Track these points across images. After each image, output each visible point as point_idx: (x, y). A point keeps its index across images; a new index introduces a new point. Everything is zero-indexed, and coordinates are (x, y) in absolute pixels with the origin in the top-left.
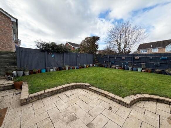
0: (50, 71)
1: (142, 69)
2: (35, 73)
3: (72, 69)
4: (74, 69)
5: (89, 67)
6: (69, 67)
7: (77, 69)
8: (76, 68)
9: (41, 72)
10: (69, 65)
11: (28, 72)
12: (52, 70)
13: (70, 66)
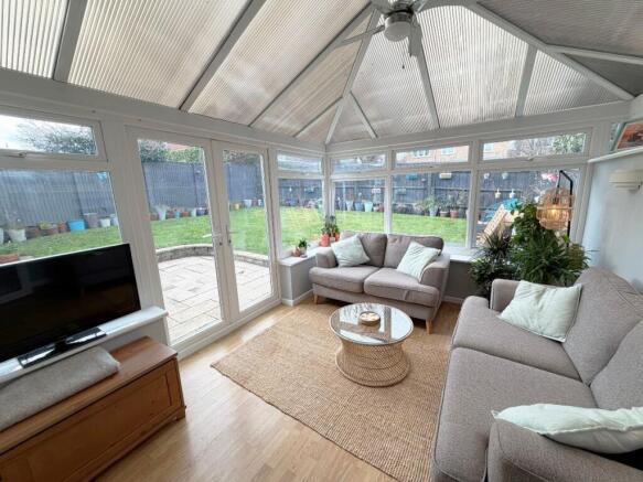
0: (100, 225)
1: (374, 205)
2: (47, 233)
3: (182, 215)
4: (190, 215)
5: (240, 207)
6: (168, 212)
7: (198, 214)
8: (194, 213)
9: (68, 229)
10: (166, 203)
11: (23, 232)
12: (106, 223)
13: (172, 206)
